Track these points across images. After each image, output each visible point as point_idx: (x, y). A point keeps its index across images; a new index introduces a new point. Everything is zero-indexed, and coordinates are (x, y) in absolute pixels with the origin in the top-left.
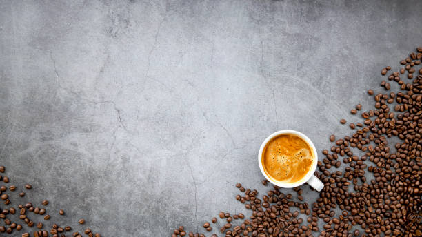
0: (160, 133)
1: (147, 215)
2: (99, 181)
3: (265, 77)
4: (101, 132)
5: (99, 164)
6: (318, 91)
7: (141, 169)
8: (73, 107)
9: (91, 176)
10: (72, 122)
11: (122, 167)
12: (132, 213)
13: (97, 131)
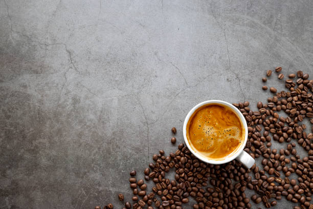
0: (111, 73)
1: (97, 157)
2: (48, 122)
3: (215, 18)
4: (52, 74)
5: (49, 106)
6: (269, 29)
7: (92, 110)
8: (24, 50)
9: (40, 118)
10: (23, 64)
11: (72, 108)
12: (82, 155)
13: (47, 72)
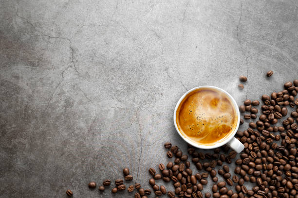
0: (113, 81)
1: (79, 171)
2: (33, 122)
3: (240, 42)
4: (49, 69)
5: (38, 103)
7: (83, 117)
8: (25, 38)
9: (26, 115)
10: (20, 53)
11: (63, 110)
12: (63, 166)
13: (44, 67)
